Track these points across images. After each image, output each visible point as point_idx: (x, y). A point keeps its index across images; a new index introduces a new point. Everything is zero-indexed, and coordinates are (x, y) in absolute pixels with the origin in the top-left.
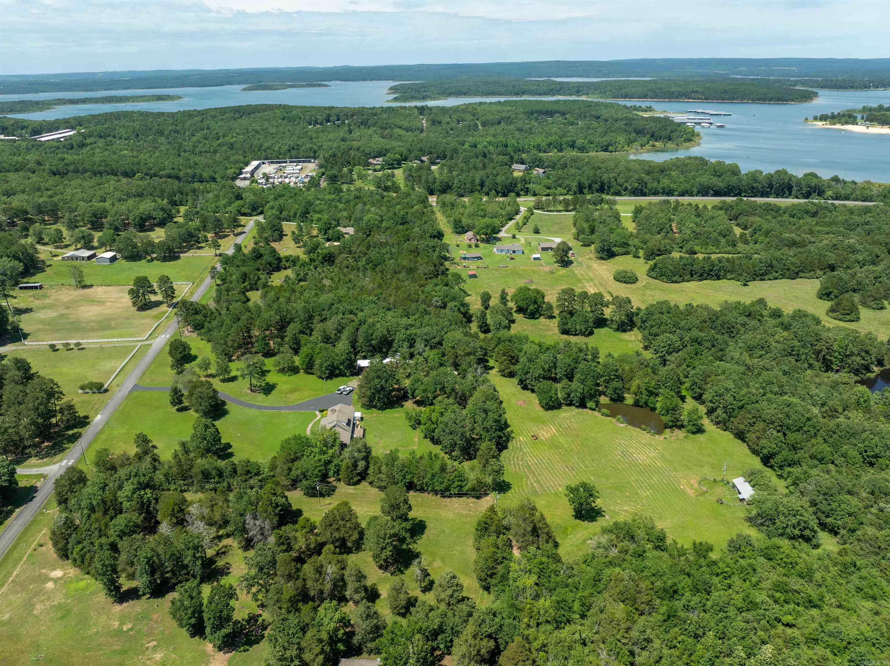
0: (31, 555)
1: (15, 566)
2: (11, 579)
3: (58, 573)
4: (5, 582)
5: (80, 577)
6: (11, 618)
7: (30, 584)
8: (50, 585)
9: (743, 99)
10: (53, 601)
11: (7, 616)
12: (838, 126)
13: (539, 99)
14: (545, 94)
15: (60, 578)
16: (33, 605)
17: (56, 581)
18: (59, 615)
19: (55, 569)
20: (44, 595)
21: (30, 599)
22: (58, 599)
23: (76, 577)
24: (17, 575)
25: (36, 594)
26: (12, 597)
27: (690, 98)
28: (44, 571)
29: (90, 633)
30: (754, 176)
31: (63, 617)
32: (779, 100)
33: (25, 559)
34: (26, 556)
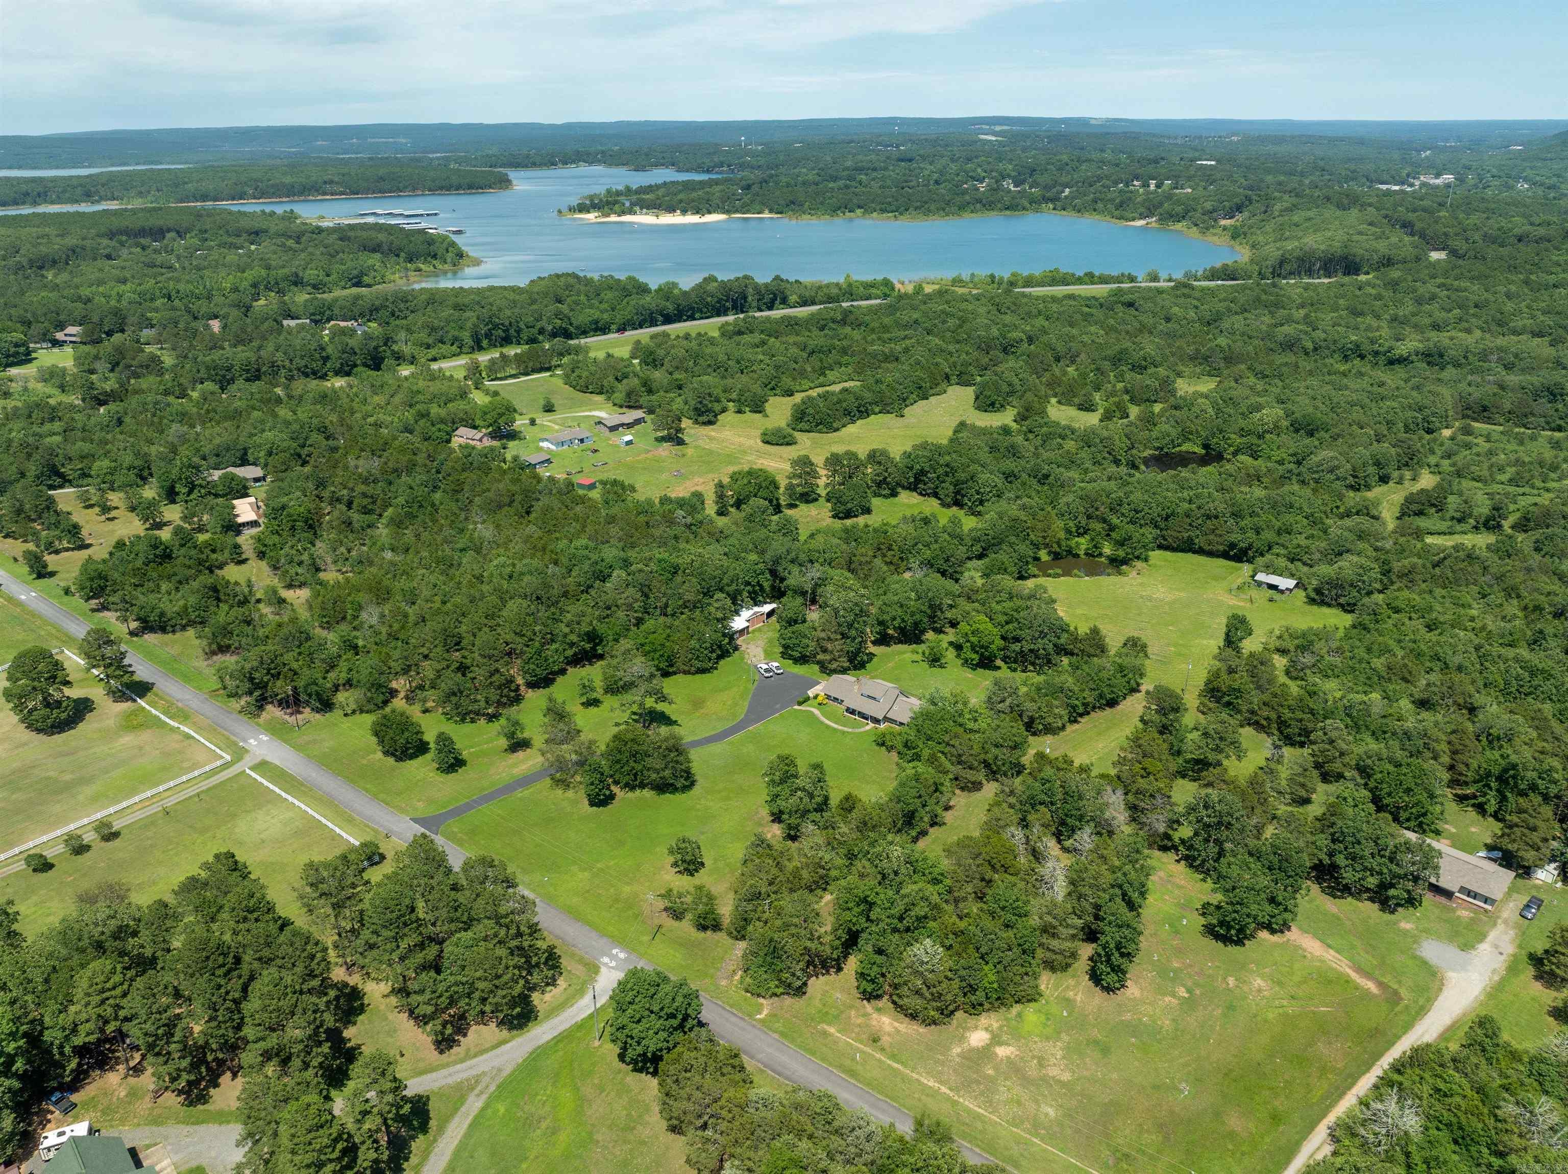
3: (979, 1037)
6: (1060, 1107)
7: (980, 1072)
8: (1005, 1051)
9: (414, 189)
10: (1054, 1055)
12: (613, 218)
13: (14, 213)
14: (15, 203)
15: (995, 1037)
18: (1093, 1054)
19: (963, 1039)
20: (1027, 1062)
21: (1025, 1079)
22: (1053, 1049)
23: (1007, 1019)
25: (1018, 1071)
27: (325, 194)
29: (1168, 1028)
30: (666, 292)
31: (1105, 1050)
32: (470, 187)
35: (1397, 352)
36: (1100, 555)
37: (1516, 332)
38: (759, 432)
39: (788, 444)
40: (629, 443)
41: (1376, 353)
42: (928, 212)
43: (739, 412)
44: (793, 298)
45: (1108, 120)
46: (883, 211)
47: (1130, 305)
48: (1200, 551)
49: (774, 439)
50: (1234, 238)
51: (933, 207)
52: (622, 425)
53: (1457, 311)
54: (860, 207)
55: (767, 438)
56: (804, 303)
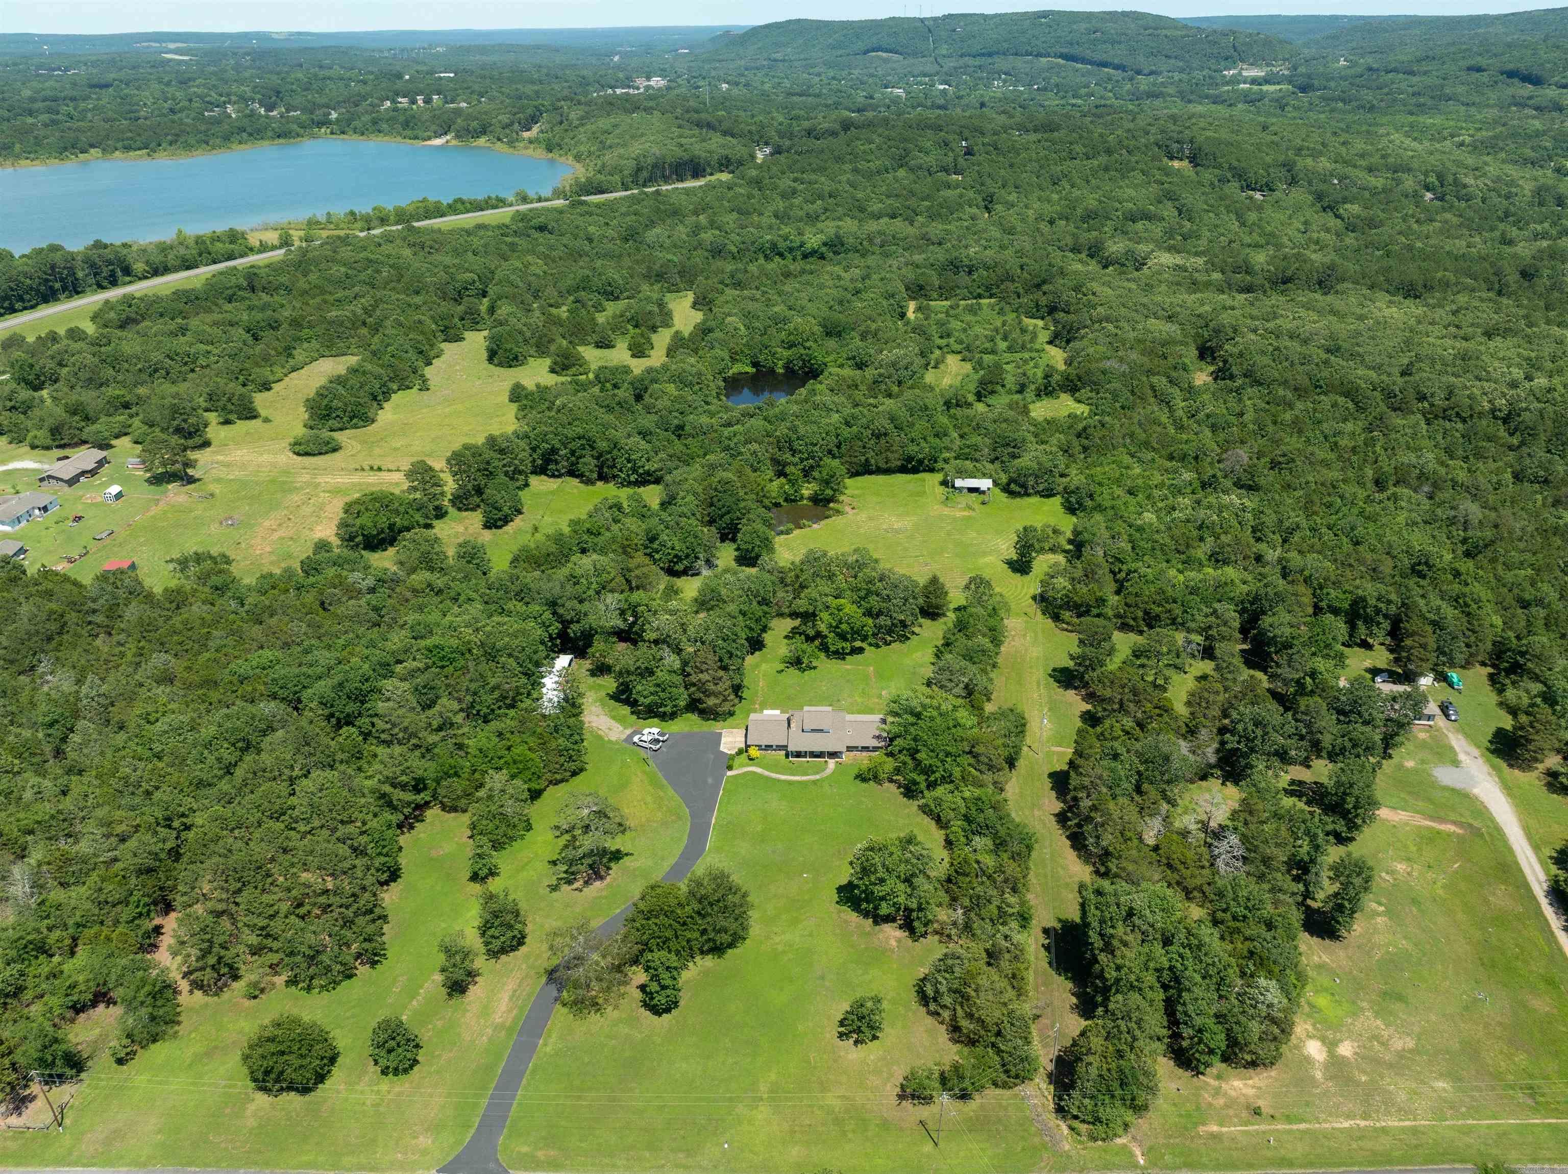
0: (1288, 1119)
1: (1328, 1136)
2: (1363, 1123)
3: (1315, 1050)
4: (1375, 1129)
5: (1307, 1009)
6: (1442, 1075)
7: (1358, 1084)
8: (1346, 1049)
10: (1377, 1027)
11: (1440, 1084)
15: (1323, 1040)
16: (1401, 1055)
17: (1331, 1045)
18: (1397, 1006)
19: (1308, 1060)
20: (1371, 1048)
21: (1391, 1066)
22: (1370, 1022)
23: (1309, 1016)
24: (1348, 1117)
25: (1377, 1061)
26: (1402, 1097)
28: (1319, 1075)
29: (1410, 947)
31: (1400, 998)
33: (1303, 1126)
34: (1295, 1127)
35: (808, 246)
36: (802, 498)
37: (877, 217)
38: (285, 444)
39: (335, 450)
40: (119, 496)
41: (791, 250)
42: (188, 147)
43: (227, 422)
44: (139, 267)
45: (291, 34)
46: (127, 148)
47: (542, 228)
48: (879, 471)
49: (312, 448)
50: (550, 150)
51: (192, 141)
52: (83, 473)
53: (819, 202)
54: (92, 146)
55: (297, 448)
56: (156, 272)
